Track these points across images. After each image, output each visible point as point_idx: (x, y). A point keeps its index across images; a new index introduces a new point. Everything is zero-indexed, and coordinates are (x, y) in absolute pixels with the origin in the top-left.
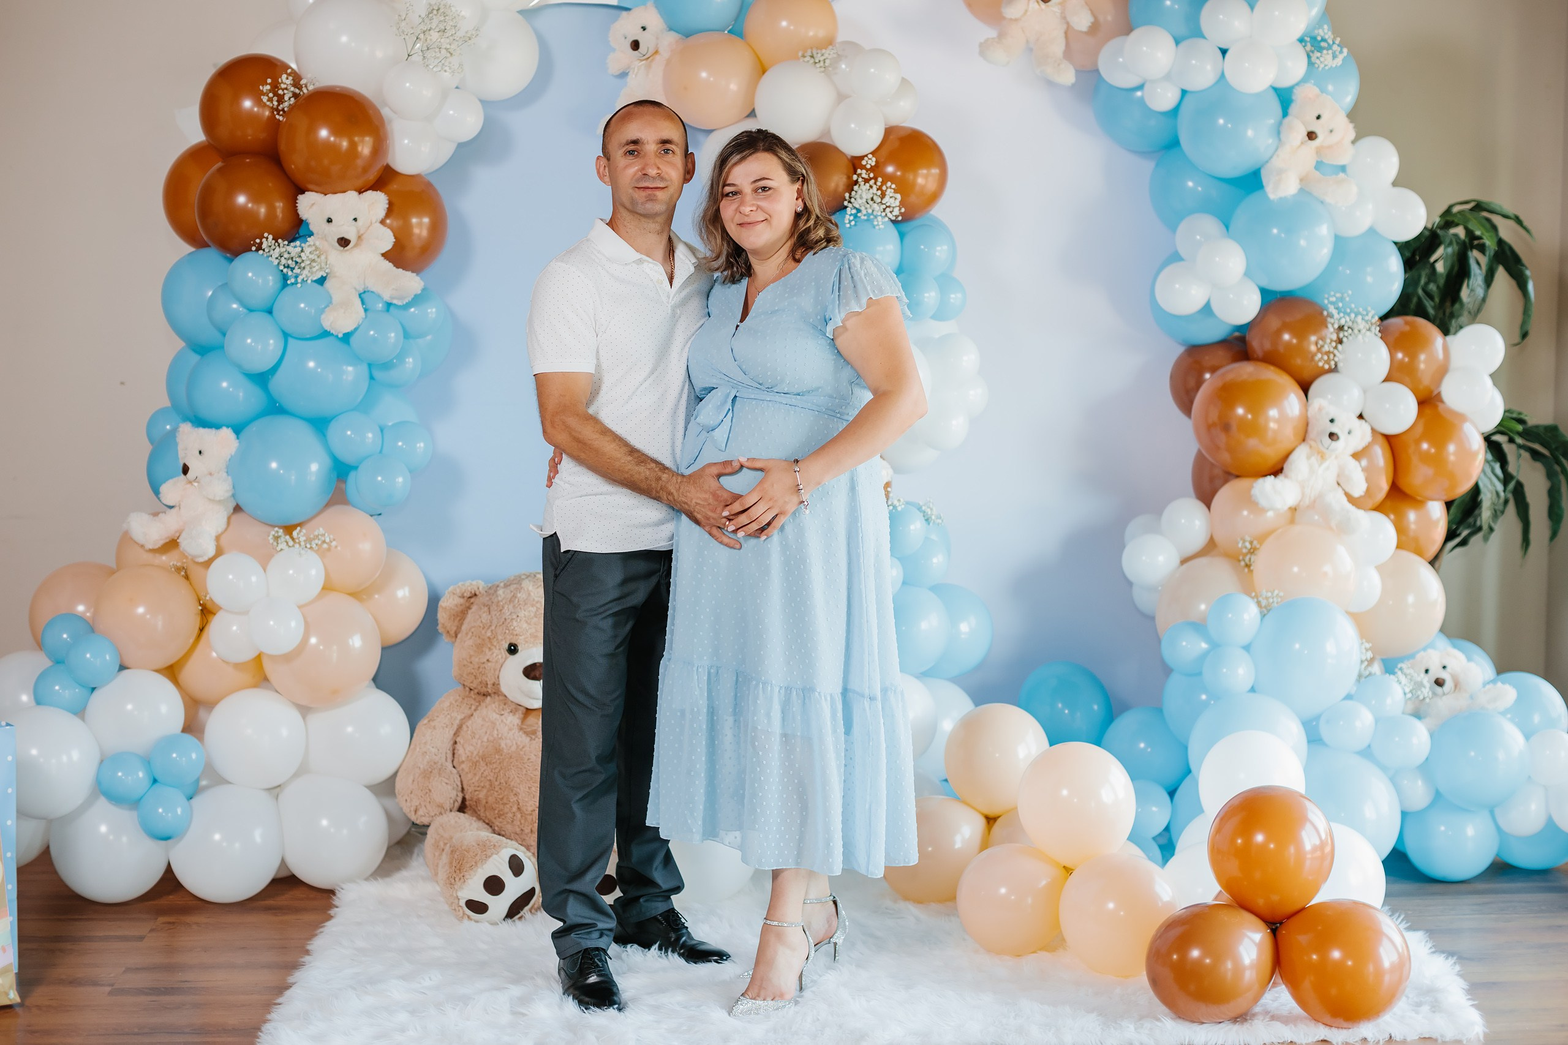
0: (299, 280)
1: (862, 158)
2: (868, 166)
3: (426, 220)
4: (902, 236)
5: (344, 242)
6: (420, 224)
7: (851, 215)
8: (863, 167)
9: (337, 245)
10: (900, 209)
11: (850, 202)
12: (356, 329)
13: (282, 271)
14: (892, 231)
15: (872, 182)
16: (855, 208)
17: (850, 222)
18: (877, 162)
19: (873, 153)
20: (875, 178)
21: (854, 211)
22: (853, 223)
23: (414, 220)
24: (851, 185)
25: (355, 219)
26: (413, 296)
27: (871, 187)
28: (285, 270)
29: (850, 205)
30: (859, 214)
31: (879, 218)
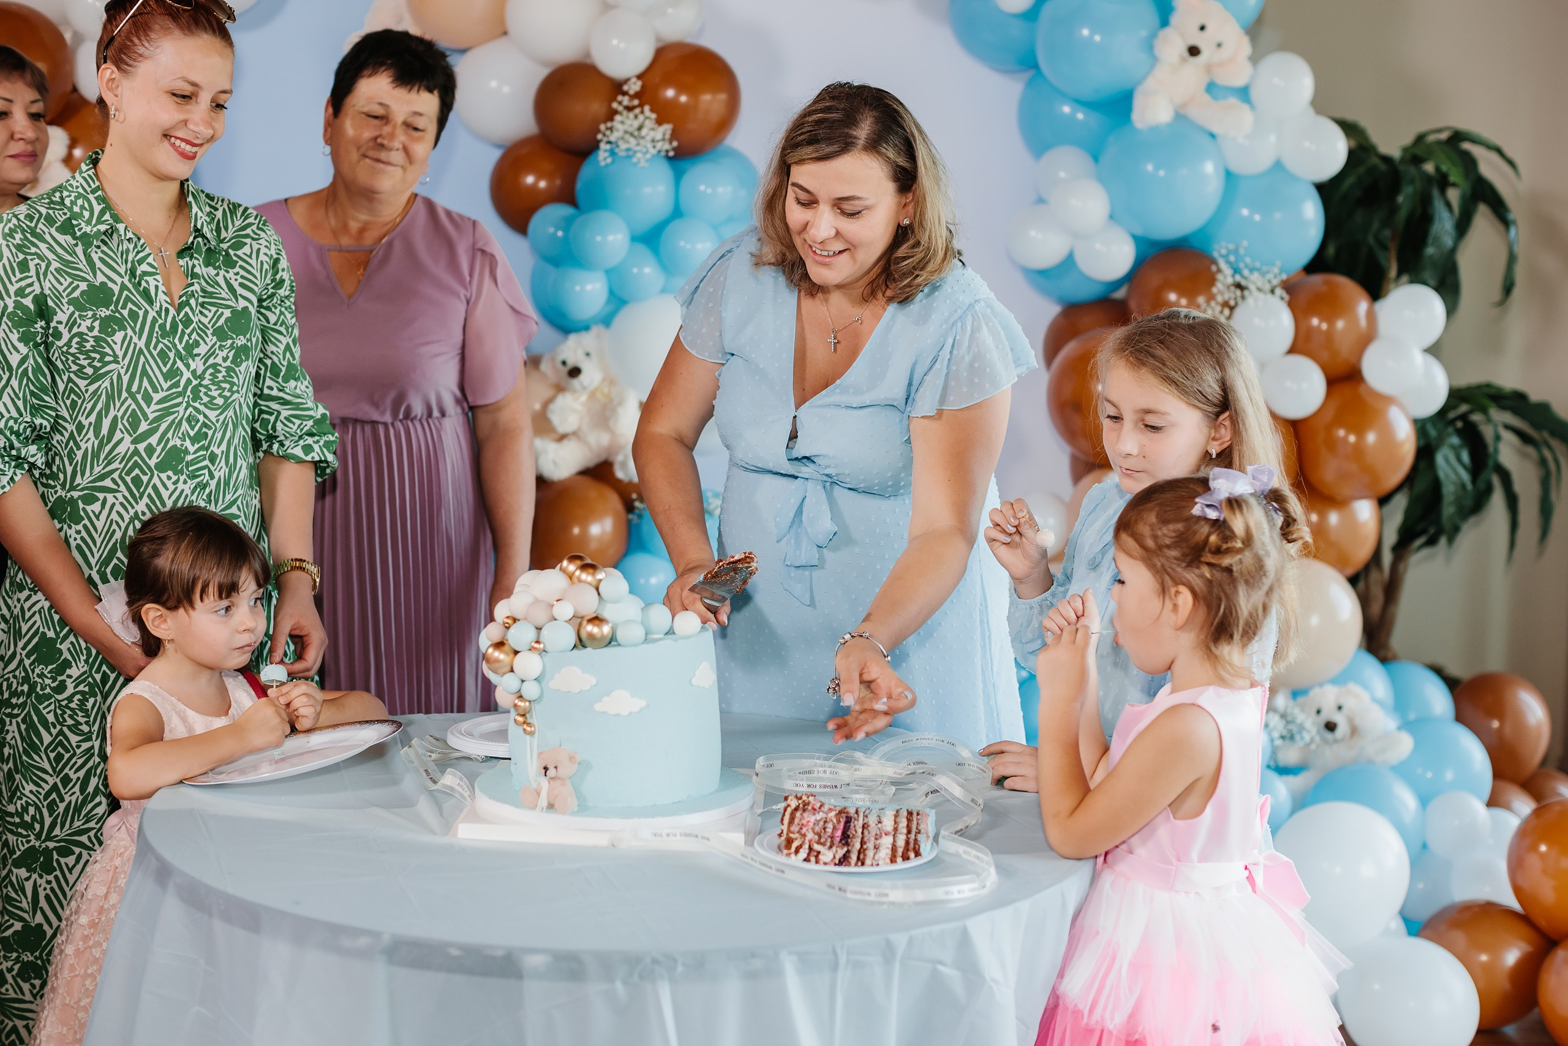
1: (627, 81)
2: (632, 92)
4: (678, 176)
7: (605, 151)
8: (625, 93)
10: (671, 143)
11: (604, 135)
14: (664, 170)
15: (637, 111)
16: (609, 142)
17: (605, 159)
18: (643, 87)
19: (639, 77)
20: (641, 105)
21: (608, 147)
22: (609, 160)
24: (611, 115)
27: (636, 117)
29: (605, 139)
30: (617, 150)
31: (639, 155)
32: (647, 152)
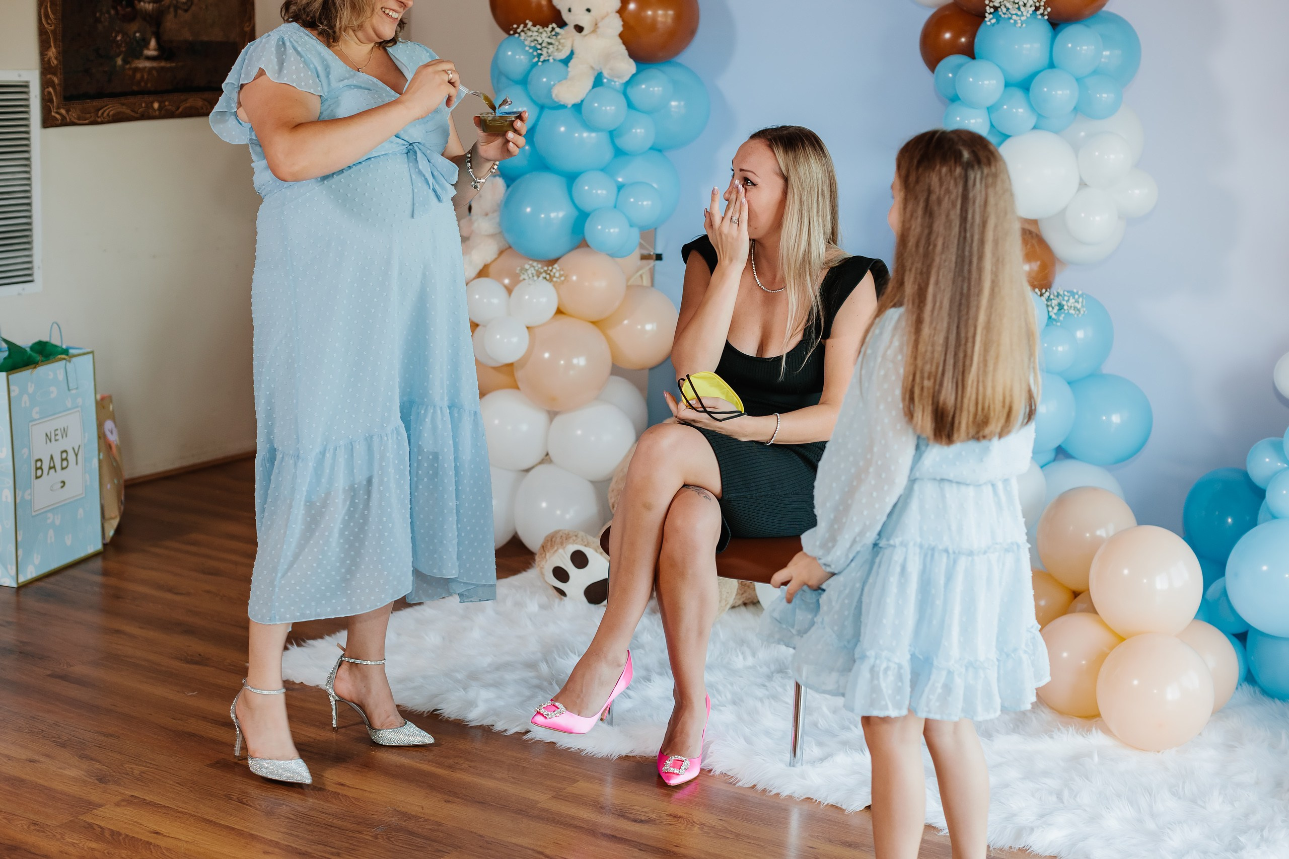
0: (542, 60)
3: (671, 12)
4: (1056, 35)
5: (579, 29)
6: (665, 15)
7: (990, 13)
9: (574, 31)
10: (1045, 9)
11: (990, 1)
12: (582, 101)
13: (528, 51)
16: (994, 6)
17: (991, 19)
21: (992, 10)
22: (994, 21)
23: (660, 12)
25: (588, 10)
26: (630, 75)
28: (531, 51)
29: (991, 4)
30: (1000, 13)
31: (1014, 17)
32: (1022, 15)
